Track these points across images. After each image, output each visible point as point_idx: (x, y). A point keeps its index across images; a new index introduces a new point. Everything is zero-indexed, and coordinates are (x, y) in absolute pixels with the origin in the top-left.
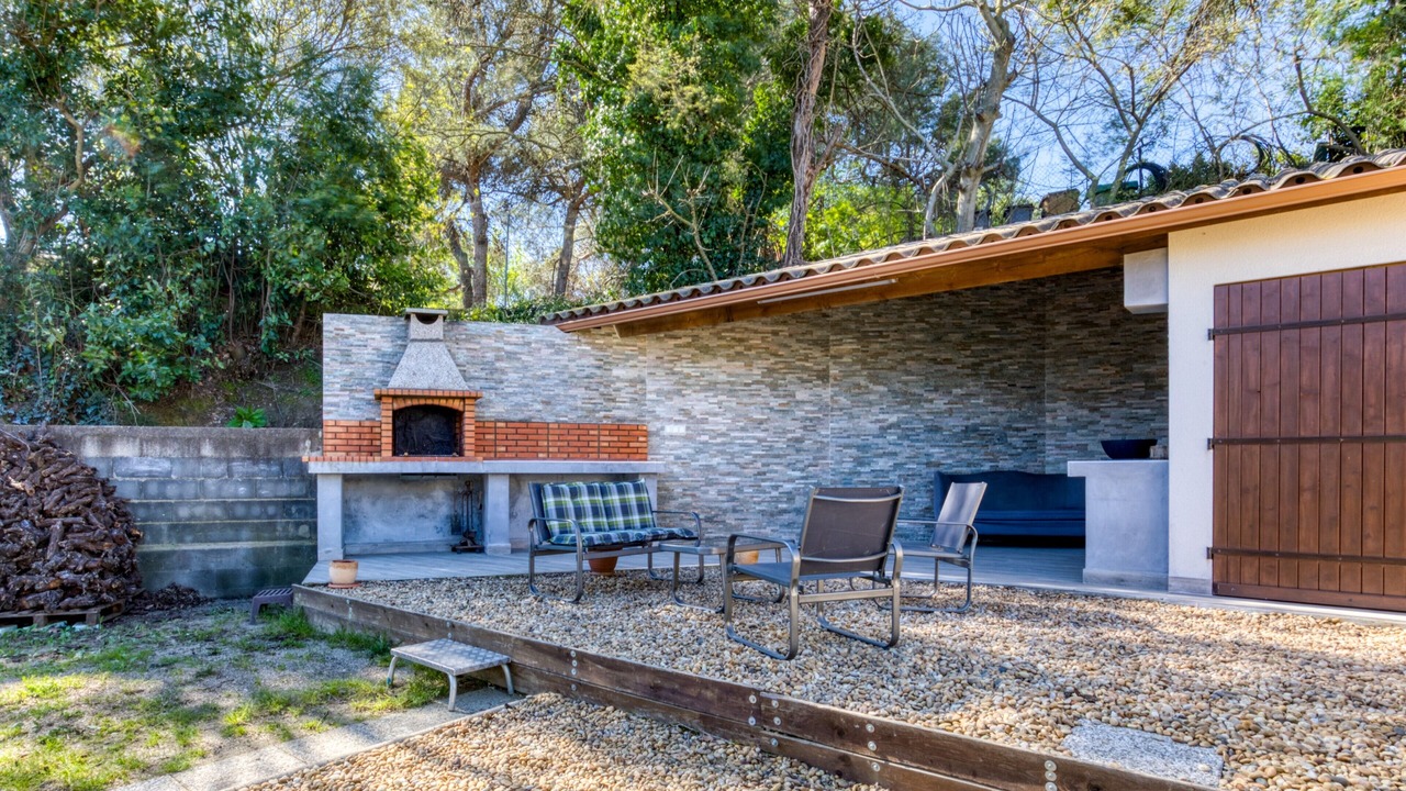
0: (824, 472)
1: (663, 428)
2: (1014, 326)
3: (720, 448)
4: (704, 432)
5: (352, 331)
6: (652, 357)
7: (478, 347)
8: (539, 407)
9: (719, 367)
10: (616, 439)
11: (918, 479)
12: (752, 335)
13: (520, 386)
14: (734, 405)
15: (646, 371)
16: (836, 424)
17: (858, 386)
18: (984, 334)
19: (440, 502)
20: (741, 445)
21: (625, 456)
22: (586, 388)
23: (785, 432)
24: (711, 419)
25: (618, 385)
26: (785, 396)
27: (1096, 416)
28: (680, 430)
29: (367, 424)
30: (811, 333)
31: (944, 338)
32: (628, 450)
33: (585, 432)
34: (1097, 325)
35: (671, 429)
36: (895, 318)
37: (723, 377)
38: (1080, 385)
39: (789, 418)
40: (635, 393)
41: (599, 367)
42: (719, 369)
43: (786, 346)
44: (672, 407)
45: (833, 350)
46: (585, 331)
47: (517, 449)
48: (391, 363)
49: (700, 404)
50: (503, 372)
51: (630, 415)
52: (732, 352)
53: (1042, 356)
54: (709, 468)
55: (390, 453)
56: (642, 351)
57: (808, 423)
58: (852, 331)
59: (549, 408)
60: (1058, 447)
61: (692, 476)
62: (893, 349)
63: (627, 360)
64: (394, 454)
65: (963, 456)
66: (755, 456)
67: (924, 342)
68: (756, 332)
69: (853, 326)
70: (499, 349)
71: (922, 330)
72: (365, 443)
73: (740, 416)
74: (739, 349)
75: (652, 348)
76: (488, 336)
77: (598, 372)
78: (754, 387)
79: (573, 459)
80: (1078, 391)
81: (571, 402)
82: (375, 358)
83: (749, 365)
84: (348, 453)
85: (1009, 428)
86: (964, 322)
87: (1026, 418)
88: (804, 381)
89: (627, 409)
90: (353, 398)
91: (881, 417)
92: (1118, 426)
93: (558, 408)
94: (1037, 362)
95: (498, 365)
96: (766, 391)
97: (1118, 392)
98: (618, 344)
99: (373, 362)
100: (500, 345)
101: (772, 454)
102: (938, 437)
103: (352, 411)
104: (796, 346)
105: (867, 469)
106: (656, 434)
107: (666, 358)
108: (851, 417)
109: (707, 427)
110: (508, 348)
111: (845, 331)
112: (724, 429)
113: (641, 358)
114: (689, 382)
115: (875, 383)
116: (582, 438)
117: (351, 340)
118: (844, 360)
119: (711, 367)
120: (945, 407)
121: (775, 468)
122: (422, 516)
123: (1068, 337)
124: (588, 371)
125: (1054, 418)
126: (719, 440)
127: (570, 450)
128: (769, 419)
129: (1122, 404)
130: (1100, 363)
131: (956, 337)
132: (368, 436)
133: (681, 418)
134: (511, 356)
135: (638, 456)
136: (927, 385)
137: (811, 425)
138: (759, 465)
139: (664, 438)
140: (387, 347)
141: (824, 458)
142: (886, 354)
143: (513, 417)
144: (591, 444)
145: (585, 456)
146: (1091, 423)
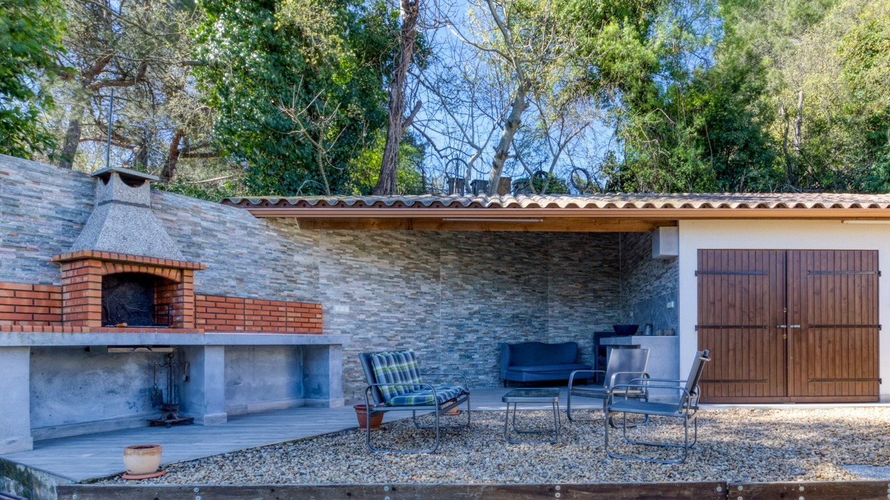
0: (438, 343)
1: (332, 308)
2: (534, 255)
3: (374, 325)
4: (362, 312)
5: (18, 178)
6: (324, 248)
7: (174, 218)
8: (233, 283)
9: (373, 262)
10: (299, 315)
11: (490, 347)
12: (394, 241)
13: (216, 262)
14: (382, 292)
15: (319, 260)
16: (444, 310)
17: (456, 284)
18: (522, 258)
19: (133, 376)
20: (388, 323)
21: (306, 330)
22: (274, 269)
23: (415, 314)
24: (367, 302)
25: (299, 269)
26: (414, 288)
27: (572, 311)
28: (345, 309)
29: (43, 288)
30: (430, 244)
31: (502, 259)
32: (309, 325)
33: (275, 308)
34: (573, 260)
35: (339, 309)
36: (476, 242)
37: (375, 271)
38: (564, 293)
39: (417, 304)
40: (311, 277)
41: (284, 252)
42: (370, 263)
43: (415, 252)
44: (339, 291)
45: (442, 258)
46: (273, 219)
47: (217, 322)
48: (76, 224)
49: (359, 289)
50: (200, 246)
51: (308, 295)
52: (381, 251)
53: (547, 275)
54: (366, 340)
55: (99, 324)
56: (316, 243)
57: (428, 308)
58: (453, 247)
59: (242, 285)
60: (555, 328)
61: (354, 346)
62: (476, 261)
63: (305, 249)
64: (104, 325)
65: (512, 333)
66: (397, 331)
67: (492, 259)
68: (397, 239)
69: (454, 243)
70: (196, 224)
71: (491, 252)
72: (41, 310)
73: (386, 301)
74: (386, 250)
75: (324, 242)
76: (184, 210)
77: (283, 256)
78: (395, 280)
79: (265, 332)
80: (564, 296)
81: (260, 280)
82: (53, 213)
83: (392, 263)
84: (15, 321)
85: (533, 316)
86: (512, 250)
87: (541, 311)
88: (426, 278)
89: (305, 290)
90: (21, 257)
91: (470, 306)
92: (582, 317)
93: (250, 285)
94: (545, 278)
95: (195, 239)
96: (403, 284)
97: (582, 298)
98: (298, 234)
99: (49, 218)
100: (197, 220)
101: (407, 330)
102: (499, 320)
103: (19, 272)
104: (421, 253)
105: (462, 341)
106: (327, 312)
107: (334, 251)
108: (453, 305)
109: (364, 308)
110: (204, 224)
111: (449, 246)
112: (376, 310)
113: (315, 248)
114: (351, 272)
115: (467, 284)
116: (273, 313)
117: (19, 188)
118: (449, 266)
119: (367, 262)
120: (502, 302)
121: (409, 340)
122: (112, 392)
123: (559, 265)
124: (275, 255)
125: (553, 311)
126: (373, 319)
127: (263, 323)
128: (404, 304)
129: (584, 305)
130: (574, 281)
131: (508, 258)
132: (44, 303)
133: (345, 300)
134: (208, 232)
135: (316, 330)
136: (493, 287)
137: (430, 309)
138: (399, 338)
139: (333, 316)
140: (69, 203)
141: (438, 333)
142: (472, 265)
143: (209, 291)
144: (281, 319)
145: (275, 329)
146: (570, 315)
